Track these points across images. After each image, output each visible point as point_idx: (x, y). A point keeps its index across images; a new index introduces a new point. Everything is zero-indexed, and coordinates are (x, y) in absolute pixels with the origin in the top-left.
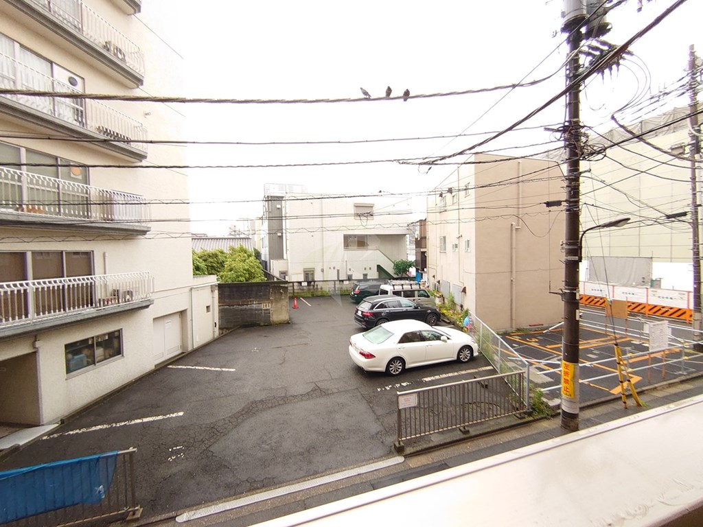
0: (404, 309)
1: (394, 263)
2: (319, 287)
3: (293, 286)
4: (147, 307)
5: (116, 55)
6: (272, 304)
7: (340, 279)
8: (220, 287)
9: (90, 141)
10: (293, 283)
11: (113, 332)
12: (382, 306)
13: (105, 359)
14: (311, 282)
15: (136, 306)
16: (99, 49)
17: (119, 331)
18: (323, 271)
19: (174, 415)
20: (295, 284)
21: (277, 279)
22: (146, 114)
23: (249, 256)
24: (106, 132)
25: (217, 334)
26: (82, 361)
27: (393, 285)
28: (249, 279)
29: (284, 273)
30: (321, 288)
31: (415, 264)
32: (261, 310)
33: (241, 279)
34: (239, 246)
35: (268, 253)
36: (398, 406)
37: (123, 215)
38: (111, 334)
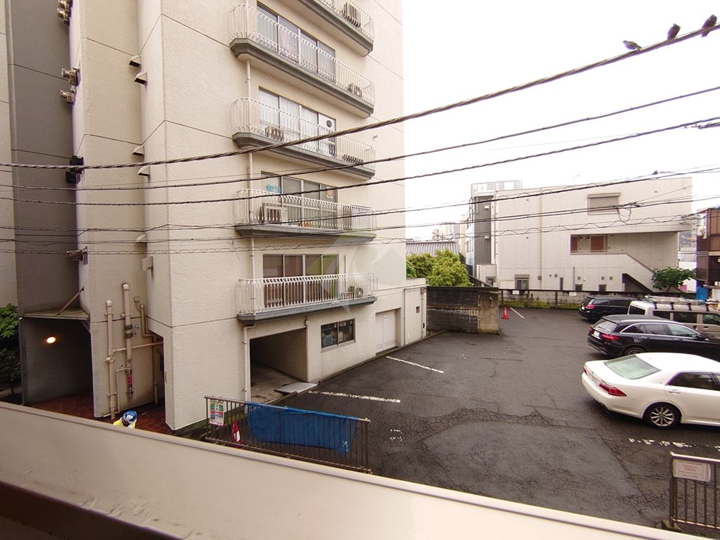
0: (676, 338)
1: (653, 272)
2: (535, 297)
3: (502, 294)
4: (372, 302)
5: (356, 93)
6: (479, 311)
7: (564, 289)
8: (428, 289)
9: (340, 169)
10: (502, 290)
11: (349, 321)
12: (634, 329)
13: (344, 341)
14: (524, 291)
15: (365, 301)
16: (345, 93)
17: (353, 320)
18: (540, 278)
19: (393, 401)
20: (504, 292)
21: (485, 285)
22: (375, 137)
23: (455, 260)
24: (349, 159)
25: (425, 334)
26: (330, 340)
27: (655, 303)
28: (456, 283)
29: (492, 280)
30: (538, 299)
31: (697, 274)
32: (468, 316)
33: (448, 283)
34: (444, 250)
35: (473, 258)
36: (672, 473)
37: (358, 224)
38: (348, 322)
